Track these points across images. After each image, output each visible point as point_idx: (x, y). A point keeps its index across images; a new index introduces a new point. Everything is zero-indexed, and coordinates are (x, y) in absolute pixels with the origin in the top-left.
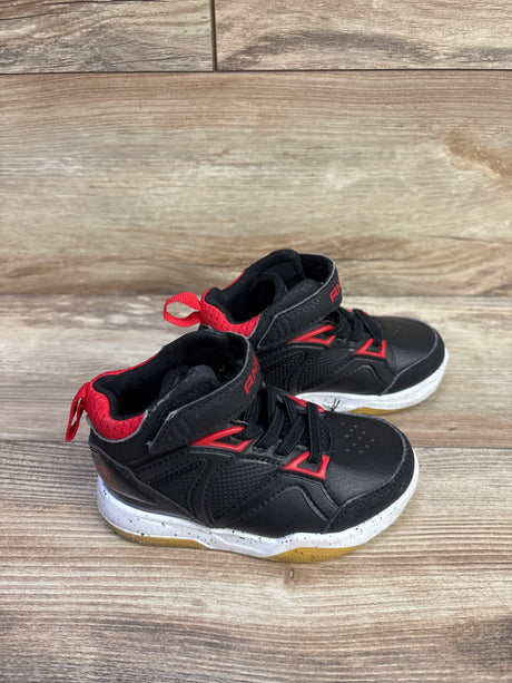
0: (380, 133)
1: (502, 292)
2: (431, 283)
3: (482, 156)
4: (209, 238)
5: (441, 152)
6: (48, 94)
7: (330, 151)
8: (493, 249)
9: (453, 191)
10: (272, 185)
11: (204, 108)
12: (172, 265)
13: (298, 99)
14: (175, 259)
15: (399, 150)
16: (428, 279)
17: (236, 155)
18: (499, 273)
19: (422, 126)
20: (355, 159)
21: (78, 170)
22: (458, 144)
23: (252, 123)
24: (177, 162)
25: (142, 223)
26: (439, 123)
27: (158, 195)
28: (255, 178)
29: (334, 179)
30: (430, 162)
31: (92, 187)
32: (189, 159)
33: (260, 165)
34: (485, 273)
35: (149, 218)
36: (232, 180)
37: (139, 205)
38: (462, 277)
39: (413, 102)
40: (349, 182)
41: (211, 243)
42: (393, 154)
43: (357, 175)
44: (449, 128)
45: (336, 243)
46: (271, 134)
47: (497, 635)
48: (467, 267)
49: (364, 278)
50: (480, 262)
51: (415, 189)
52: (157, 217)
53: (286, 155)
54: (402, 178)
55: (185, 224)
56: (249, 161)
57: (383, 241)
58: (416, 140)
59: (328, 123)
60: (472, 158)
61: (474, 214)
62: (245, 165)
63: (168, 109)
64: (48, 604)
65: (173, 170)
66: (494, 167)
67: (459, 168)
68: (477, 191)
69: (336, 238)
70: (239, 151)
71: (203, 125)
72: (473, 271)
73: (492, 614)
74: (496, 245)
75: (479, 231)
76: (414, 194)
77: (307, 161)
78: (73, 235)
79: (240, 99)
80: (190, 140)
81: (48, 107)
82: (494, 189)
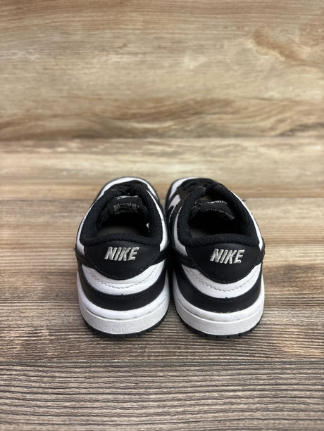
0: (214, 32)
1: (290, 133)
2: (248, 129)
3: (274, 46)
4: (116, 100)
5: (250, 44)
6: (20, 11)
7: (186, 45)
8: (284, 106)
9: (259, 69)
10: (152, 66)
11: (112, 17)
12: (93, 118)
13: (166, 11)
14: (95, 115)
15: (226, 43)
16: (246, 125)
17: (131, 48)
18: (289, 121)
19: (238, 28)
20: (200, 49)
21: (37, 58)
22: (259, 39)
23: (140, 27)
24: (96, 52)
25: (76, 92)
26: (248, 26)
27: (85, 74)
28: (142, 62)
29: (189, 62)
30: (244, 50)
31: (46, 69)
32: (103, 50)
33: (145, 53)
34: (281, 121)
35: (80, 89)
36: (129, 64)
37: (74, 80)
38: (267, 124)
39: (232, 13)
40: (197, 64)
41: (117, 104)
42: (222, 46)
43: (202, 59)
44: (253, 29)
45: (192, 103)
46: (150, 34)
47: (282, 272)
48: (269, 117)
49: (209, 126)
50: (276, 115)
51: (236, 68)
52: (84, 87)
53: (160, 47)
54: (229, 61)
55: (102, 92)
56: (138, 51)
57: (219, 101)
58: (235, 37)
59: (184, 26)
60: (268, 48)
61: (272, 83)
62: (136, 54)
63: (90, 19)
64: (16, 266)
65: (94, 57)
66: (282, 53)
67: (261, 54)
68: (272, 69)
69: (192, 100)
70: (132, 45)
71: (111, 28)
72: (273, 120)
73: (279, 264)
74: (285, 103)
75: (275, 94)
76: (236, 71)
77: (172, 51)
78: (34, 101)
79: (132, 12)
80: (103, 38)
81: (20, 19)
82: (282, 67)
